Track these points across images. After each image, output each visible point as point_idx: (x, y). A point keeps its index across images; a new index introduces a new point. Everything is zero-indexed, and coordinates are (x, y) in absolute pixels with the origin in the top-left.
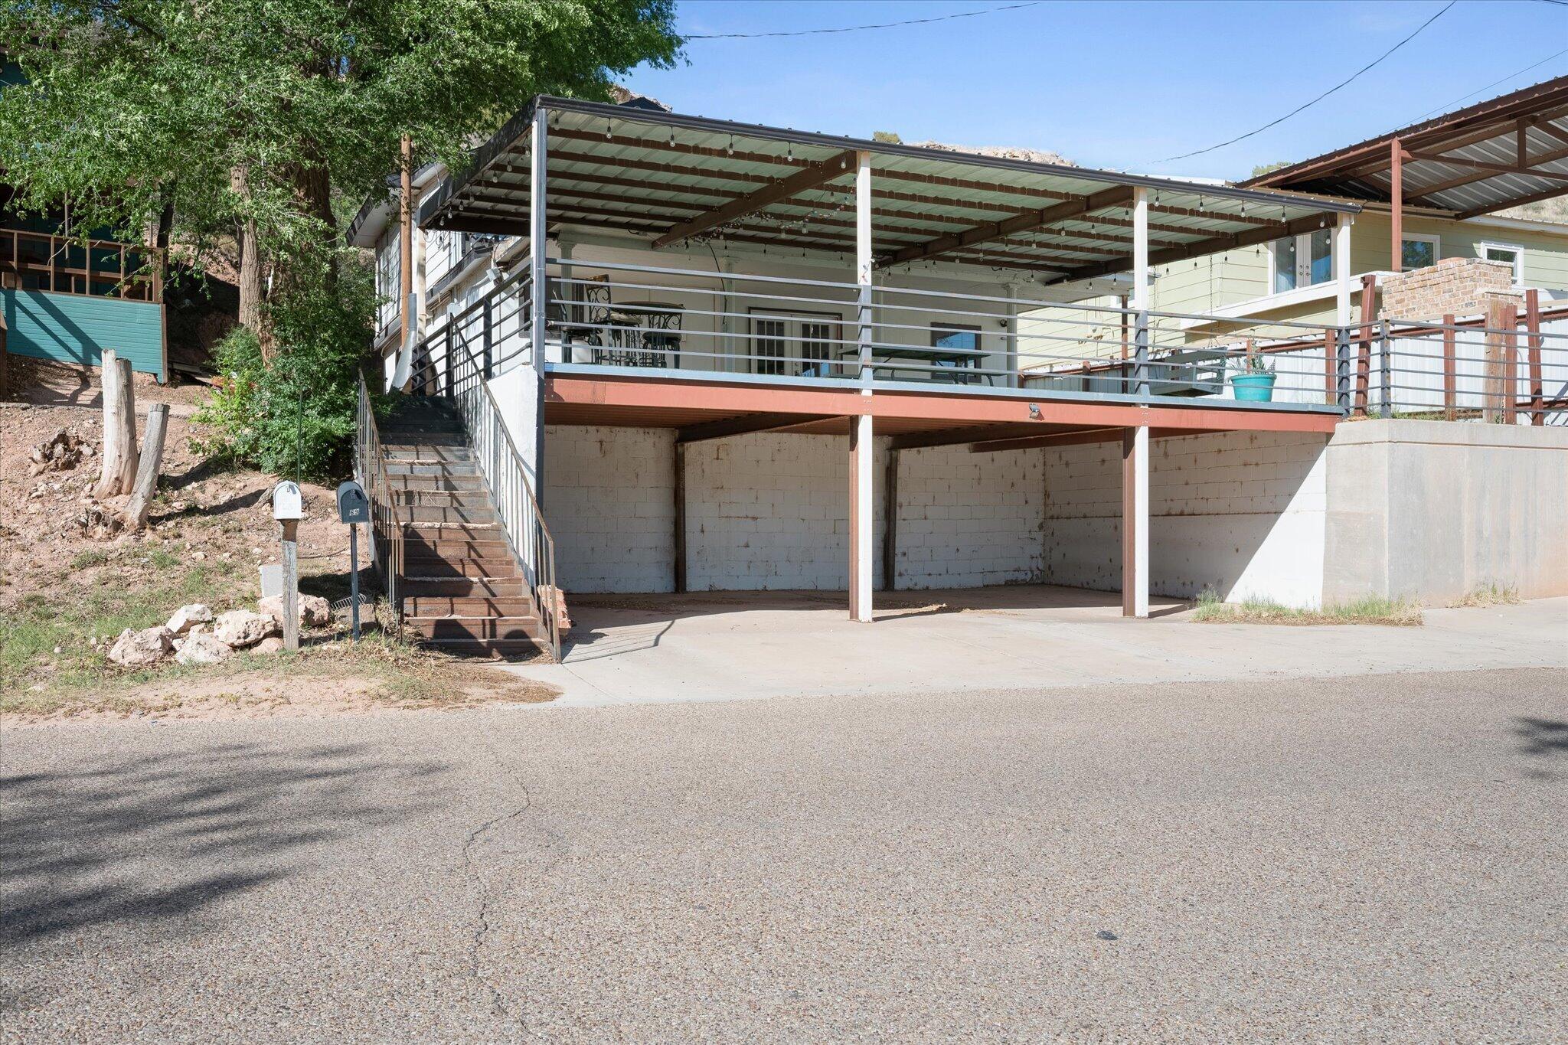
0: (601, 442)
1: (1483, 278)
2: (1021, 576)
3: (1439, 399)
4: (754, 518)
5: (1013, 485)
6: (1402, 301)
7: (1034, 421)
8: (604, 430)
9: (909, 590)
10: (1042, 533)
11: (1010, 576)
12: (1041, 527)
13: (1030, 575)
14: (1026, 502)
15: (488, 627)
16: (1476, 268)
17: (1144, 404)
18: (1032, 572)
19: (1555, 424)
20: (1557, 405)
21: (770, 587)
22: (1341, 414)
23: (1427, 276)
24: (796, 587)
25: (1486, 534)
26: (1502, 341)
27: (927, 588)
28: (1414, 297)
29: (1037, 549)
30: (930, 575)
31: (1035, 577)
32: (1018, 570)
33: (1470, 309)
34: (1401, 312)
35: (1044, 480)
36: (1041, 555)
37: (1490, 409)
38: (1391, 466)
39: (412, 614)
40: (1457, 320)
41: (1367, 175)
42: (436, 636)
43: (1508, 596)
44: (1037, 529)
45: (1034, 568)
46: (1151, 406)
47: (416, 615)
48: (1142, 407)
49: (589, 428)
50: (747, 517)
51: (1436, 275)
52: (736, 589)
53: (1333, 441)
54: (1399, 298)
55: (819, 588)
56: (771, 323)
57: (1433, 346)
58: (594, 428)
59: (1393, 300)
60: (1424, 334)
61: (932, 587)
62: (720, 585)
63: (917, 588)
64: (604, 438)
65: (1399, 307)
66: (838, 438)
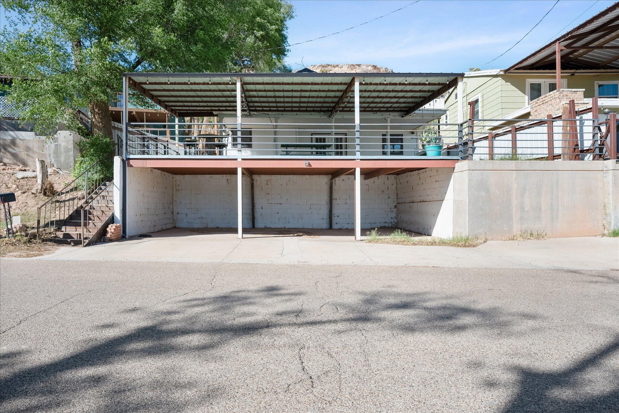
0: (227, 180)
1: (565, 97)
2: (387, 225)
3: (546, 151)
4: (281, 204)
5: (383, 191)
6: (537, 110)
7: (307, 167)
8: (228, 176)
9: (340, 229)
10: (396, 209)
11: (382, 225)
12: (395, 207)
13: (391, 225)
14: (389, 198)
15: (79, 236)
16: (561, 93)
17: (358, 159)
18: (392, 223)
19: (589, 160)
20: (590, 151)
21: (286, 227)
22: (459, 160)
23: (544, 99)
24: (296, 227)
25: (526, 209)
26: (568, 124)
27: (347, 228)
28: (540, 108)
29: (394, 215)
30: (348, 224)
31: (393, 226)
32: (385, 223)
33: (558, 111)
34: (536, 115)
35: (397, 189)
36: (395, 217)
37: (564, 154)
38: (470, 181)
39: (65, 231)
40: (554, 117)
41: (576, 59)
42: (63, 238)
43: (539, 236)
44: (394, 208)
45: (393, 222)
46: (361, 160)
47: (66, 232)
48: (357, 160)
49: (224, 175)
50: (278, 203)
51: (547, 98)
52: (274, 227)
53: (456, 170)
54: (535, 110)
55: (305, 228)
56: (320, 139)
57: (544, 129)
58: (225, 175)
59: (534, 111)
60: (543, 124)
61: (349, 228)
62: (268, 226)
63: (343, 228)
64: (228, 178)
65: (536, 113)
66: (311, 176)
